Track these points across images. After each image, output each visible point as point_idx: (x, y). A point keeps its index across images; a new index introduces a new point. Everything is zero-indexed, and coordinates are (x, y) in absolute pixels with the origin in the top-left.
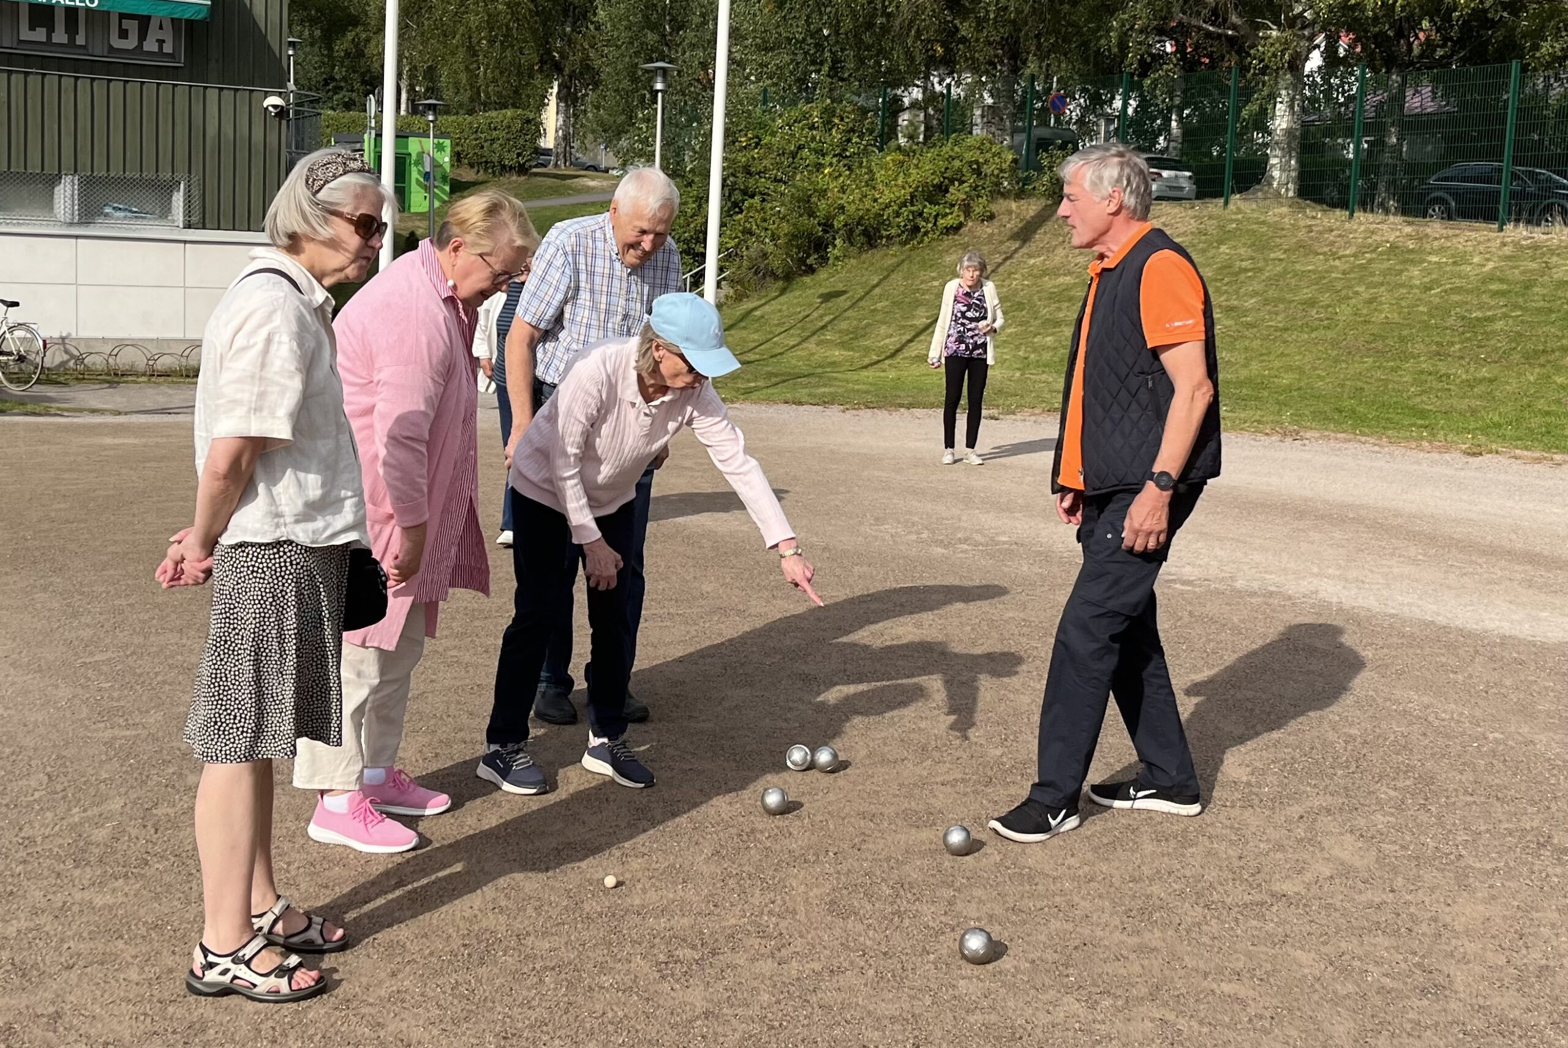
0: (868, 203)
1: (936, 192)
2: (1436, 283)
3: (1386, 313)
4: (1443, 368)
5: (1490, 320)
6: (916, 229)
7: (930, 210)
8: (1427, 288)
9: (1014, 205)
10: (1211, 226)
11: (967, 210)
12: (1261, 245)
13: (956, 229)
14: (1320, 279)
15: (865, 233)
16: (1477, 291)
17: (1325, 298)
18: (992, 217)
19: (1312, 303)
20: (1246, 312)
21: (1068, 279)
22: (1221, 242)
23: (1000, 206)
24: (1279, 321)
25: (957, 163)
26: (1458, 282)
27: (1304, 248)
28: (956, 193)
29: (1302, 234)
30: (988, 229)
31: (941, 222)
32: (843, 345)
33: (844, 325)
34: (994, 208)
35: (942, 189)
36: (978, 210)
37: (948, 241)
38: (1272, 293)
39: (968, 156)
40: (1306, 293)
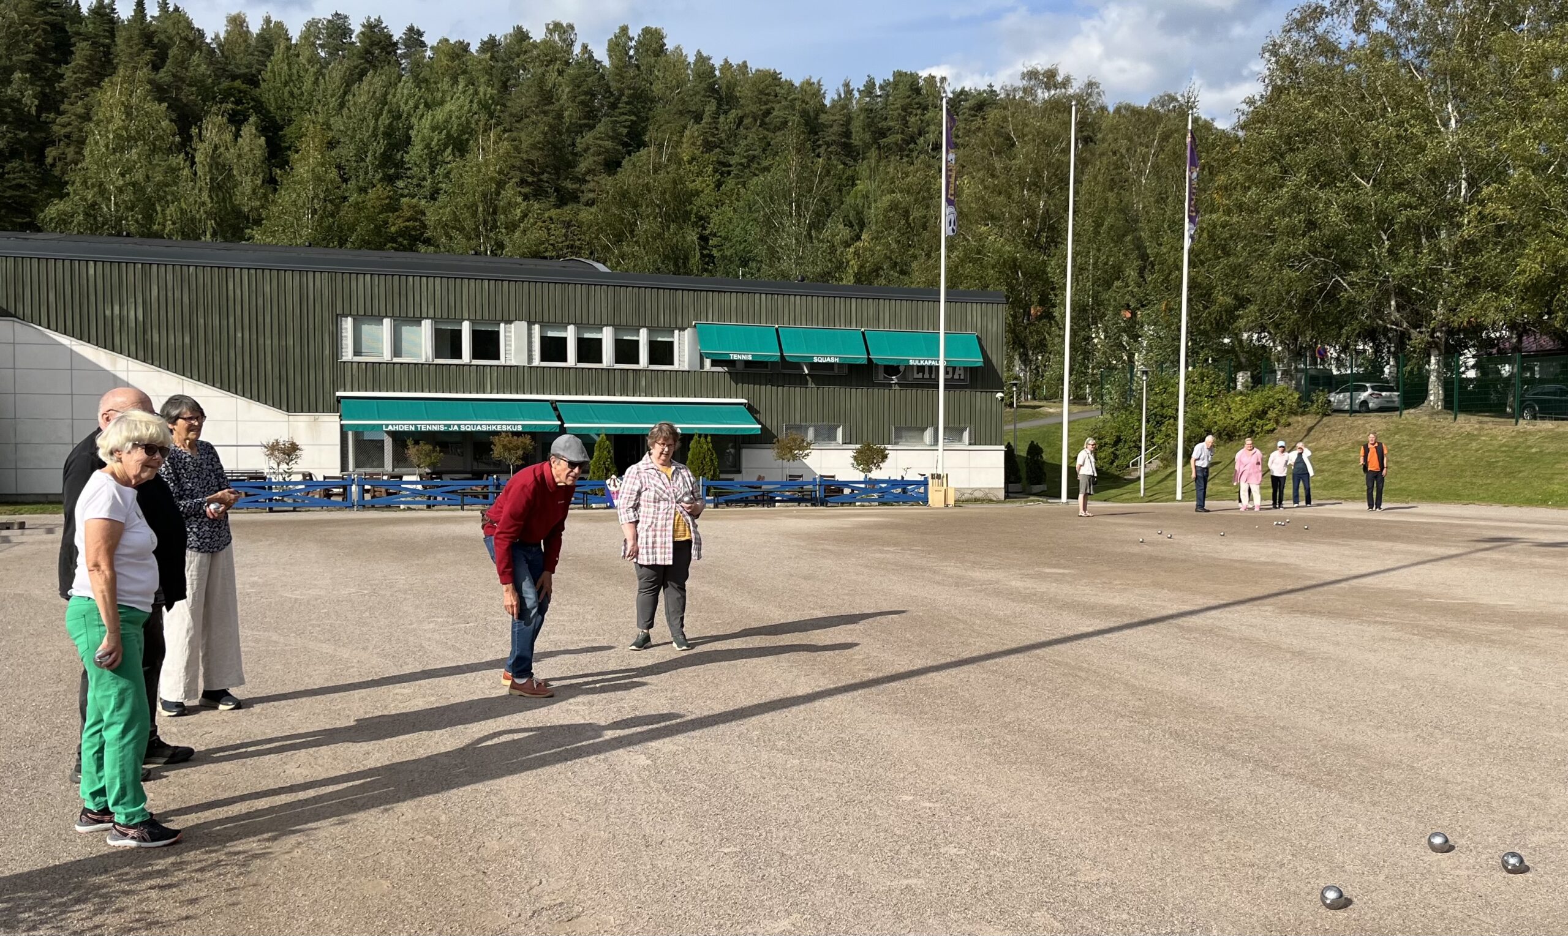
0: (1229, 421)
1: (1262, 414)
2: (1481, 448)
3: (1459, 461)
4: (1474, 480)
5: (1497, 462)
6: (1253, 431)
7: (1259, 422)
8: (1477, 450)
9: (1300, 419)
10: (1392, 426)
11: (1277, 422)
12: (1413, 435)
13: (1272, 431)
14: (1435, 448)
15: (1227, 434)
16: (1496, 451)
17: (1435, 456)
18: (1289, 424)
19: (1430, 458)
20: (1403, 463)
21: (1327, 452)
22: (1396, 434)
23: (1293, 419)
24: (1416, 466)
25: (1271, 400)
26: (1490, 448)
27: (1431, 435)
28: (1271, 414)
29: (1431, 429)
30: (1288, 430)
31: (1265, 428)
32: (1225, 485)
33: (1223, 476)
34: (1290, 420)
35: (1265, 412)
36: (1282, 421)
37: (1268, 437)
38: (1415, 455)
39: (1277, 396)
40: (1428, 454)
